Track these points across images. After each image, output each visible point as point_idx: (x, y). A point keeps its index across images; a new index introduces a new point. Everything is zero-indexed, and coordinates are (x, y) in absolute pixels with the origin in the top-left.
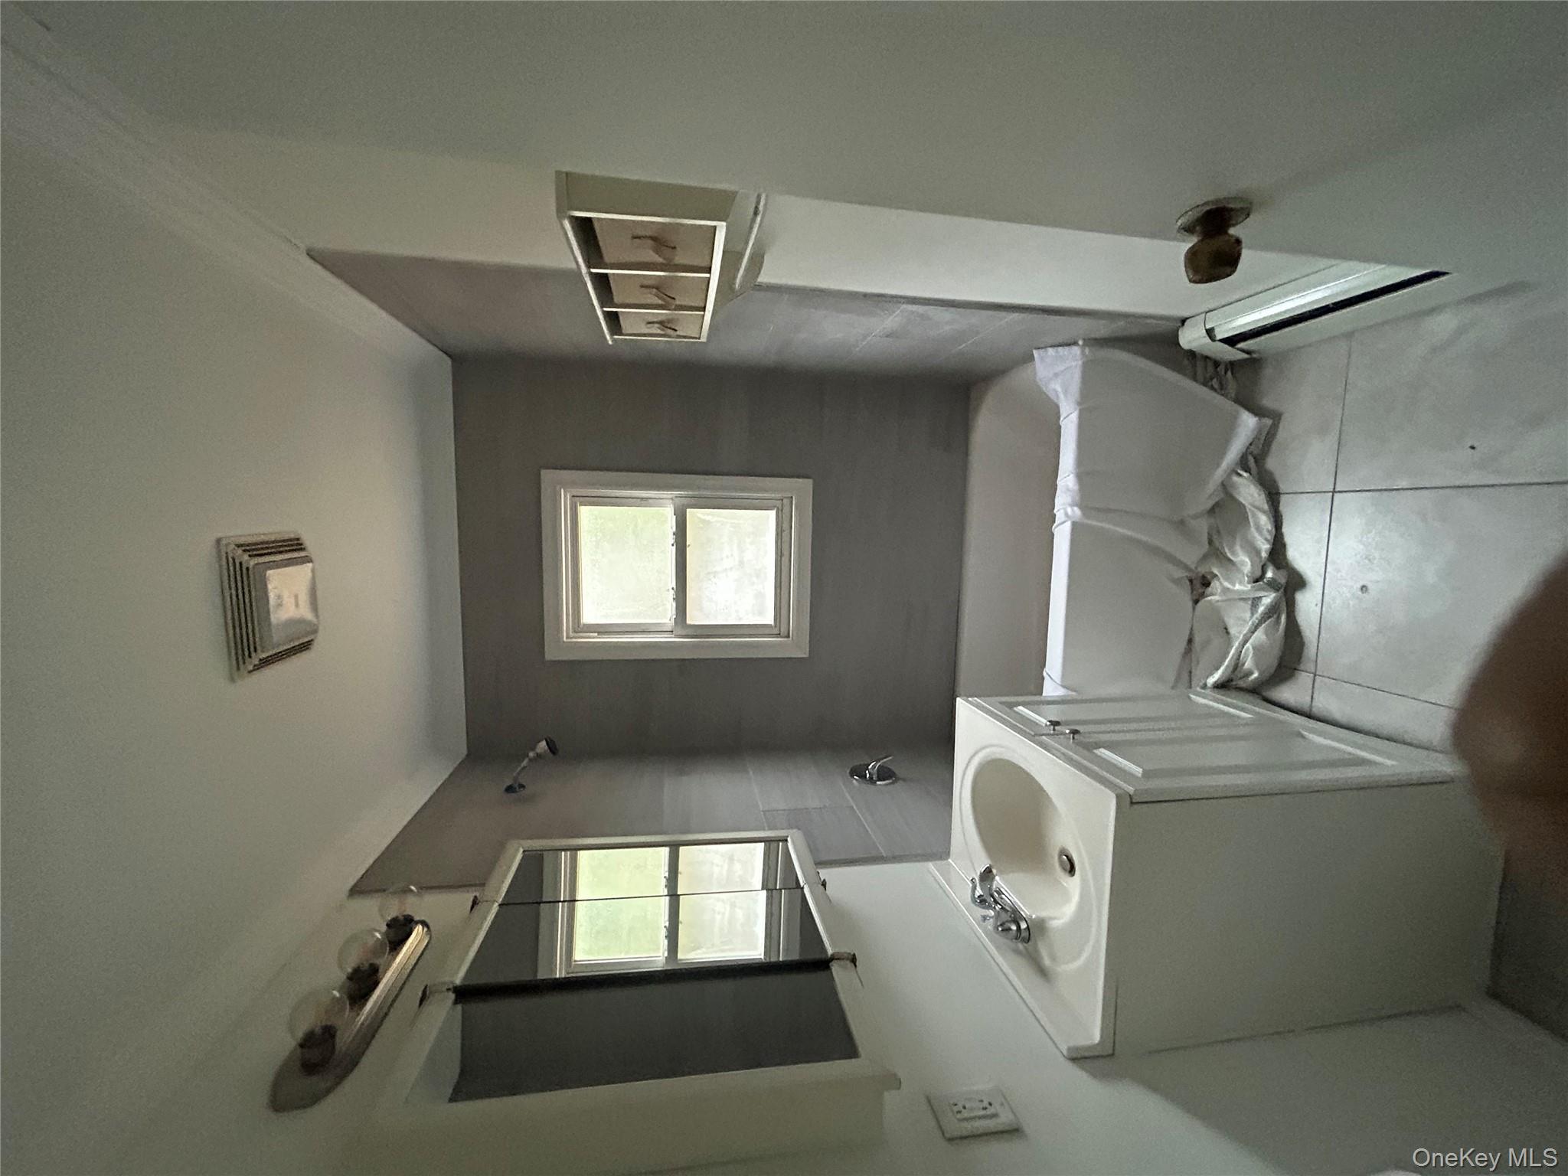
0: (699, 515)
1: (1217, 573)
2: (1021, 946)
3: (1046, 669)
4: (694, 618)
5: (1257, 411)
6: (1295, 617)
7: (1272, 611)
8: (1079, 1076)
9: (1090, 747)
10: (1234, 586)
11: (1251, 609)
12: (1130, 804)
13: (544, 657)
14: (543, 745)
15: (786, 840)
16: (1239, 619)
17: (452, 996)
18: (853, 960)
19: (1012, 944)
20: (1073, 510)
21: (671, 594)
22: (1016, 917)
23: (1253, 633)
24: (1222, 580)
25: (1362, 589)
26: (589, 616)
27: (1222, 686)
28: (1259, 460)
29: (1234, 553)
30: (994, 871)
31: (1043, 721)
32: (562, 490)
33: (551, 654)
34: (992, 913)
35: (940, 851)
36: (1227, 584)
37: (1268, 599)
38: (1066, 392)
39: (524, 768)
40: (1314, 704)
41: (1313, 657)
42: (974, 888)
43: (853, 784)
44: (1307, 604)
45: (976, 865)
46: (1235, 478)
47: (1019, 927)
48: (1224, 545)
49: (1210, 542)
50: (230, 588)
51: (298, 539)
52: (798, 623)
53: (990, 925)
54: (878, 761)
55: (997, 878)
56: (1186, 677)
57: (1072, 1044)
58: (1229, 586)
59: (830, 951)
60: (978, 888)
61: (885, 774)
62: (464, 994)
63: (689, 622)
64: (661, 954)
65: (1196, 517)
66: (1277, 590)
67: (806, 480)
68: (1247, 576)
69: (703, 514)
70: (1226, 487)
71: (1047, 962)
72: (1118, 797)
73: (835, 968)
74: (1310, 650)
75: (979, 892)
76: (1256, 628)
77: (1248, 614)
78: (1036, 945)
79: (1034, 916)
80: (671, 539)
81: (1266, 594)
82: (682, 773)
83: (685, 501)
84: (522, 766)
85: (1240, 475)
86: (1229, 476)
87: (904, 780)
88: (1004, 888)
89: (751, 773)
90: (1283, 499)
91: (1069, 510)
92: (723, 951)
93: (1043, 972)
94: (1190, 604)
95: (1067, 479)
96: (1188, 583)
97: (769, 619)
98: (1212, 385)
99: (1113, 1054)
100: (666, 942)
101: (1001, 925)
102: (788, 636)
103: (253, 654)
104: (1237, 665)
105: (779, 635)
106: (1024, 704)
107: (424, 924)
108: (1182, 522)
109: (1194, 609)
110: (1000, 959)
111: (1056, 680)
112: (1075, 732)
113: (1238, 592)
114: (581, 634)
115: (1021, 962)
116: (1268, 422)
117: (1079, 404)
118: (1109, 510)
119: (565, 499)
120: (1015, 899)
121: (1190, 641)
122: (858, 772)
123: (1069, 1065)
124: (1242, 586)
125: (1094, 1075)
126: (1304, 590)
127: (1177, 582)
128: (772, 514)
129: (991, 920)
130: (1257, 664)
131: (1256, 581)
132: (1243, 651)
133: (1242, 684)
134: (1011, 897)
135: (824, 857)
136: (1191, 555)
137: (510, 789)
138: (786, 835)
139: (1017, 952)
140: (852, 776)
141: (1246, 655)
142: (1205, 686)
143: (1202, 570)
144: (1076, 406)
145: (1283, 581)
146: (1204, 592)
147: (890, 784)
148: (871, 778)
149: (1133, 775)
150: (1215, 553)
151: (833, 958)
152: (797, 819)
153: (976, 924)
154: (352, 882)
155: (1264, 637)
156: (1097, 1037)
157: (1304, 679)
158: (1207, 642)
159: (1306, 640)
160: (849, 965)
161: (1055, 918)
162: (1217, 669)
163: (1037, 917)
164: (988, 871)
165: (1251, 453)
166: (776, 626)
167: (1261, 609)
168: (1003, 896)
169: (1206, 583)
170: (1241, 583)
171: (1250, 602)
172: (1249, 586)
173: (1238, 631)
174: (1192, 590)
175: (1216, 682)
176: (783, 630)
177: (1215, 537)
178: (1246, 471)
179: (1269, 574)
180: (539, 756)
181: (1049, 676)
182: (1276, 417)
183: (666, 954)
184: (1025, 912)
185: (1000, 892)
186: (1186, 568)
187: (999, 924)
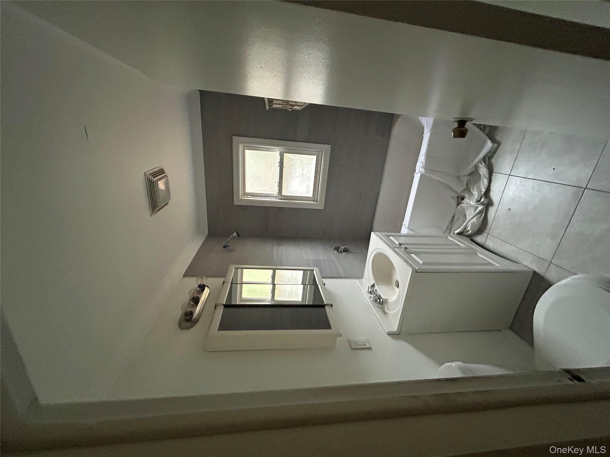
0: (289, 156)
1: (466, 197)
2: (380, 305)
3: (404, 222)
4: (284, 193)
5: (493, 141)
6: (487, 214)
7: (480, 212)
8: (389, 338)
9: (409, 253)
10: (471, 202)
11: (474, 210)
12: (416, 272)
13: (233, 204)
14: (235, 234)
15: (313, 271)
16: (470, 213)
17: (223, 307)
18: (332, 306)
19: (377, 305)
20: (422, 170)
21: (277, 184)
22: (380, 298)
23: (473, 218)
24: (467, 199)
25: (509, 209)
26: (248, 190)
27: (460, 234)
28: (490, 158)
29: (474, 191)
30: (375, 285)
31: (397, 243)
32: (240, 144)
33: (236, 203)
34: (373, 296)
35: (360, 276)
36: (468, 201)
37: (480, 208)
38: (427, 126)
39: (229, 240)
40: (486, 243)
41: (489, 228)
42: (369, 289)
43: (335, 253)
44: (492, 211)
45: (371, 282)
46: (480, 164)
47: (380, 301)
48: (471, 187)
49: (467, 185)
50: (149, 188)
51: (163, 169)
52: (321, 197)
53: (372, 299)
54: (344, 246)
55: (376, 287)
56: (449, 229)
57: (389, 331)
58: (469, 202)
59: (325, 303)
60: (370, 289)
61: (346, 251)
62: (226, 306)
63: (283, 194)
64: (269, 297)
65: (463, 176)
66: (483, 205)
67: (329, 145)
68: (475, 200)
69: (291, 156)
70: (476, 167)
71: (386, 310)
72: (412, 270)
73: (326, 307)
74: (489, 226)
75: (370, 290)
76: (474, 217)
77: (473, 212)
78: (384, 306)
79: (385, 298)
80: (278, 164)
81: (480, 206)
82: (279, 245)
83: (284, 150)
84: (228, 240)
85: (482, 163)
86: (478, 163)
87: (351, 252)
88: (378, 290)
89: (302, 247)
90: (494, 174)
91: (421, 169)
92: (289, 298)
93: (385, 313)
94: (455, 205)
95: (422, 158)
96: (456, 198)
97: (310, 195)
98: (481, 128)
99: (400, 334)
100: (271, 294)
101: (375, 300)
102: (317, 201)
103: (156, 208)
104: (465, 228)
105: (314, 201)
106: (393, 236)
107: (208, 287)
108: (459, 177)
109: (457, 207)
110: (373, 309)
111: (407, 227)
112: (406, 248)
113: (471, 204)
114: (245, 196)
115: (379, 310)
116: (496, 145)
117: (431, 130)
118: (434, 171)
119: (241, 147)
120: (380, 293)
121: (453, 217)
122: (337, 249)
123: (387, 335)
124: (473, 203)
125: (393, 338)
126: (492, 207)
127: (453, 197)
128: (315, 157)
129: (372, 298)
130: (471, 228)
131: (478, 202)
132: (468, 224)
133: (466, 234)
134: (379, 292)
135: (324, 276)
136: (459, 189)
137: (225, 247)
138: (313, 269)
139: (379, 307)
140: (335, 250)
141: (469, 225)
142: (454, 233)
143: (462, 194)
144: (430, 131)
145: (486, 202)
146: (461, 202)
147: (346, 254)
148: (341, 251)
149: (419, 264)
150: (468, 190)
151: (326, 305)
152: (317, 264)
153: (368, 299)
154: (183, 273)
155: (476, 220)
156: (396, 330)
157: (485, 235)
158: (459, 218)
159: (488, 223)
160: (331, 307)
161: (390, 299)
162: (459, 228)
163: (386, 299)
164: (374, 285)
165: (487, 156)
166: (313, 197)
167: (477, 211)
168: (377, 292)
169: (463, 199)
170: (473, 202)
171: (475, 208)
172: (475, 203)
173: (469, 217)
174: (457, 201)
175: (457, 233)
176: (315, 200)
177: (469, 184)
178: (484, 162)
179: (482, 200)
180: (234, 237)
181: (404, 225)
182: (499, 144)
183: (271, 298)
184: (383, 297)
185: (376, 291)
186: (457, 193)
187: (374, 299)
